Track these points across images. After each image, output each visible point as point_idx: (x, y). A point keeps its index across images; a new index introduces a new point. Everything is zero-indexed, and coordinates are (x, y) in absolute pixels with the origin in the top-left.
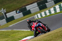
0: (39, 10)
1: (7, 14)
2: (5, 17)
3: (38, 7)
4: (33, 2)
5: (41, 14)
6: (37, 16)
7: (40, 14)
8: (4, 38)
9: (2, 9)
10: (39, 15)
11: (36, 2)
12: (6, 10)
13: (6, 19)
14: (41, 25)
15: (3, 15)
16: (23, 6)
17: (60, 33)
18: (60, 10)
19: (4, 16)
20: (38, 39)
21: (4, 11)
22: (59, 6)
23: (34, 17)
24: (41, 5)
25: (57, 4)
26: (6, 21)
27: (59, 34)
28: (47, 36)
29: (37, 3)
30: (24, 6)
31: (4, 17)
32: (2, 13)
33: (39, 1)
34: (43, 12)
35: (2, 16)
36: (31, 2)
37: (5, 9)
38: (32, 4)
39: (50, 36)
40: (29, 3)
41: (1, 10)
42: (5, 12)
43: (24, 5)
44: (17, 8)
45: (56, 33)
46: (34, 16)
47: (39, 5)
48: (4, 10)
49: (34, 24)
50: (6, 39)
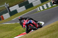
1: (10, 8)
2: (8, 11)
6: (40, 9)
9: (5, 3)
13: (9, 13)
14: (32, 22)
15: (6, 9)
19: (7, 10)
21: (7, 5)
26: (10, 15)
28: (50, 27)
32: (5, 7)
34: (45, 5)
35: (5, 10)
39: (53, 27)
44: (20, 2)
48: (7, 4)
49: (25, 21)
50: (11, 32)
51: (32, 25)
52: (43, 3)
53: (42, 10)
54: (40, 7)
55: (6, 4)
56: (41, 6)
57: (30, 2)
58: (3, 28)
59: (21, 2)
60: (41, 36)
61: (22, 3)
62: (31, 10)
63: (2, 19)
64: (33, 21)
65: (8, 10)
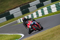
0: (22, 14)
3: (21, 12)
4: (16, 6)
11: (19, 6)
14: (36, 23)
16: (6, 11)
17: (42, 36)
18: (42, 14)
22: (41, 11)
24: (24, 10)
25: (40, 8)
27: (41, 38)
29: (20, 8)
30: (8, 11)
33: (22, 6)
36: (14, 7)
38: (15, 8)
40: (12, 8)
43: (8, 9)
45: (38, 37)
46: (17, 20)
47: (21, 9)
49: (29, 22)
56: (22, 18)
59: (1, 13)
61: (3, 14)
62: (11, 22)
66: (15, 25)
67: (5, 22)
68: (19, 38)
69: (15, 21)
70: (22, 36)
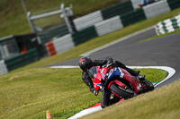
0: (169, 9)
1: (75, 21)
2: (70, 30)
5: (176, 20)
6: (164, 28)
7: (172, 21)
8: (67, 90)
9: (62, 6)
10: (168, 23)
12: (73, 10)
13: (73, 36)
15: (64, 22)
19: (66, 26)
20: (165, 92)
21: (66, 11)
23: (154, 29)
26: (74, 41)
31: (67, 30)
32: (62, 16)
35: (60, 26)
37: (71, 6)
41: (59, 9)
42: (71, 13)
46: (155, 27)
48: (67, 9)
49: (99, 72)
50: (74, 93)
51: (120, 84)
52: (175, 11)
53: (172, 33)
54: (165, 21)
55: (65, 7)
56: (169, 20)
57: (136, 6)
58: (52, 80)
59: (108, 4)
60: (163, 110)
61: (113, 6)
63: (49, 53)
64: (125, 71)
65: (69, 25)
66: (149, 39)
67: (118, 30)
68: (160, 79)
69: (149, 28)
70: (168, 74)
